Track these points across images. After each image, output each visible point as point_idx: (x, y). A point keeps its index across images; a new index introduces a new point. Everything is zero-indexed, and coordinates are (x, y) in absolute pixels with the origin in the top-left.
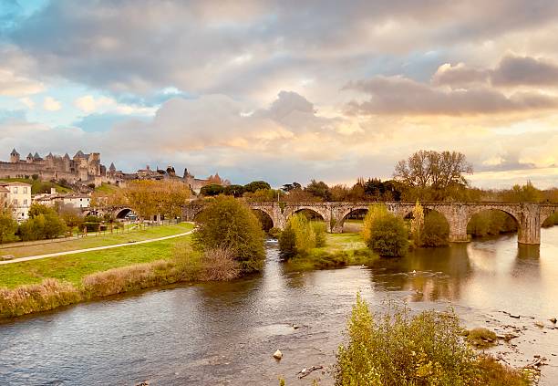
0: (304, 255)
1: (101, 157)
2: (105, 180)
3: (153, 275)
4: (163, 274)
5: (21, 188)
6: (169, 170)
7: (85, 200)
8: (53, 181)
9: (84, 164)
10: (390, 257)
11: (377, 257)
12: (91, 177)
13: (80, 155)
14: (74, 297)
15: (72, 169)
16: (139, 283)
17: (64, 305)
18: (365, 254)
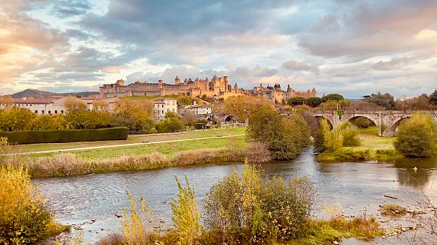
0: (332, 150)
1: (227, 79)
2: (231, 94)
3: (214, 155)
4: (221, 155)
5: (171, 102)
6: (276, 86)
7: (210, 109)
8: (198, 97)
9: (217, 84)
10: (413, 157)
11: (401, 156)
12: (221, 93)
13: (214, 78)
14: (167, 164)
15: (210, 89)
16: (204, 159)
17: (160, 167)
18: (387, 153)
